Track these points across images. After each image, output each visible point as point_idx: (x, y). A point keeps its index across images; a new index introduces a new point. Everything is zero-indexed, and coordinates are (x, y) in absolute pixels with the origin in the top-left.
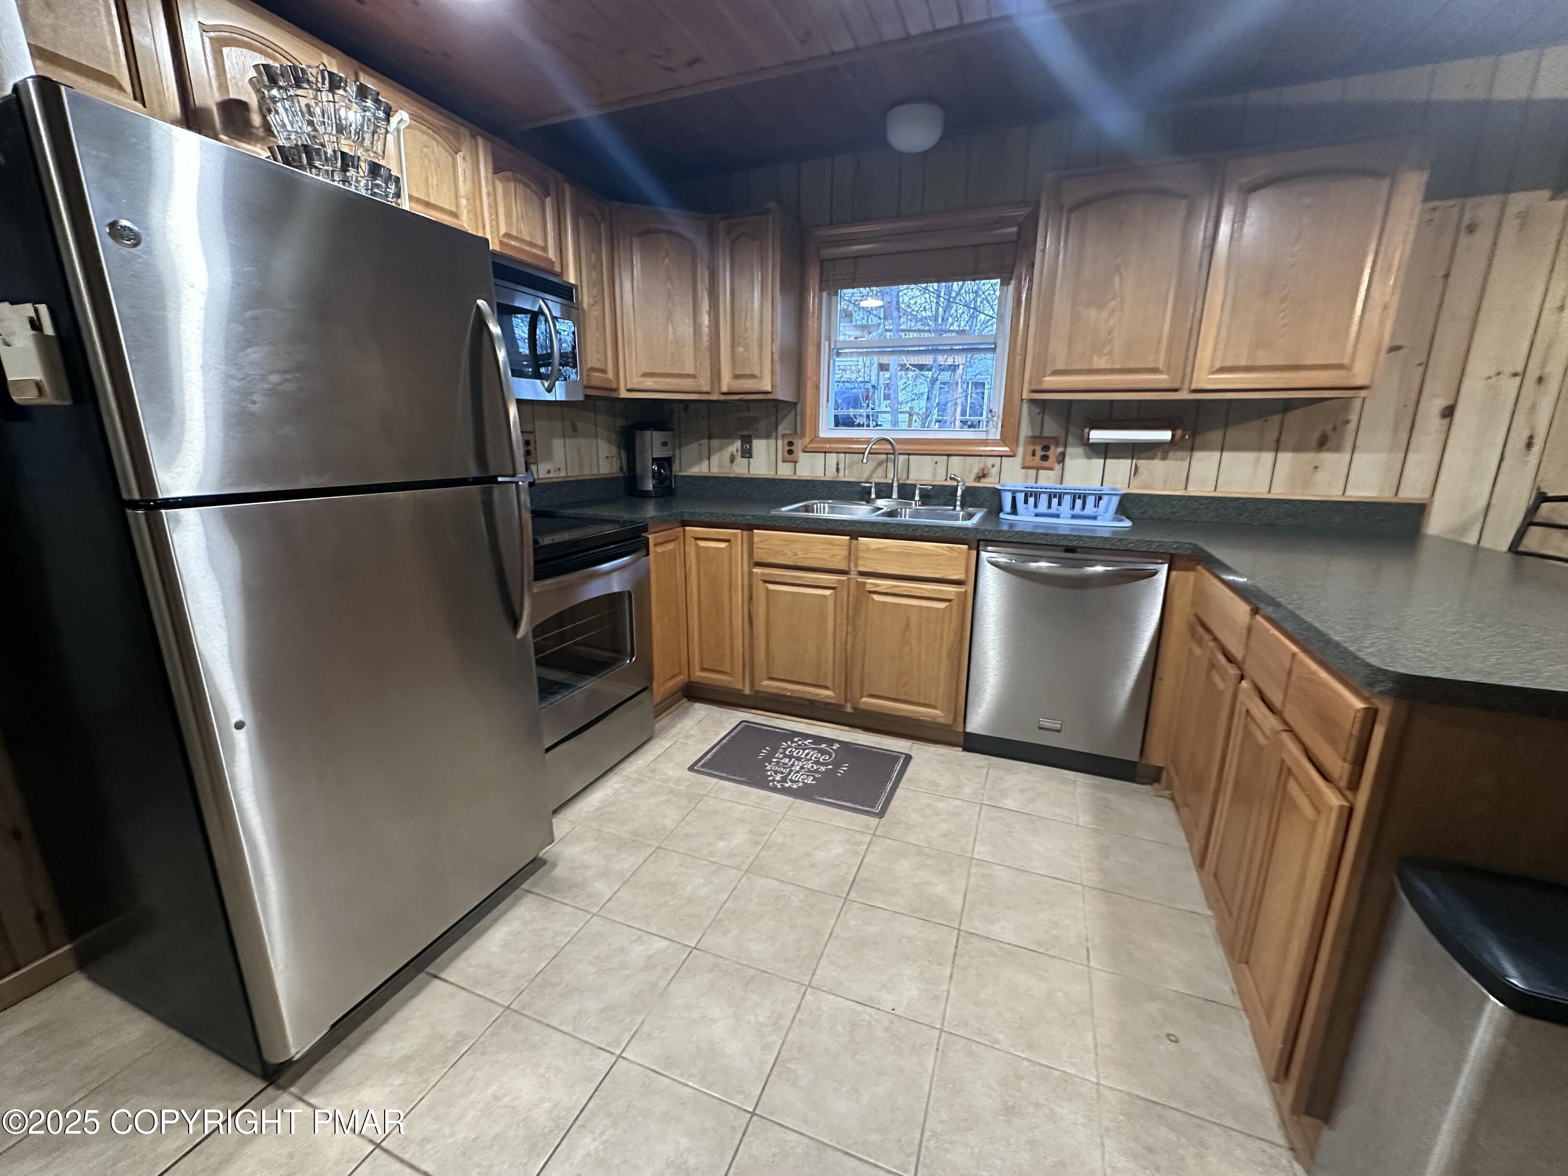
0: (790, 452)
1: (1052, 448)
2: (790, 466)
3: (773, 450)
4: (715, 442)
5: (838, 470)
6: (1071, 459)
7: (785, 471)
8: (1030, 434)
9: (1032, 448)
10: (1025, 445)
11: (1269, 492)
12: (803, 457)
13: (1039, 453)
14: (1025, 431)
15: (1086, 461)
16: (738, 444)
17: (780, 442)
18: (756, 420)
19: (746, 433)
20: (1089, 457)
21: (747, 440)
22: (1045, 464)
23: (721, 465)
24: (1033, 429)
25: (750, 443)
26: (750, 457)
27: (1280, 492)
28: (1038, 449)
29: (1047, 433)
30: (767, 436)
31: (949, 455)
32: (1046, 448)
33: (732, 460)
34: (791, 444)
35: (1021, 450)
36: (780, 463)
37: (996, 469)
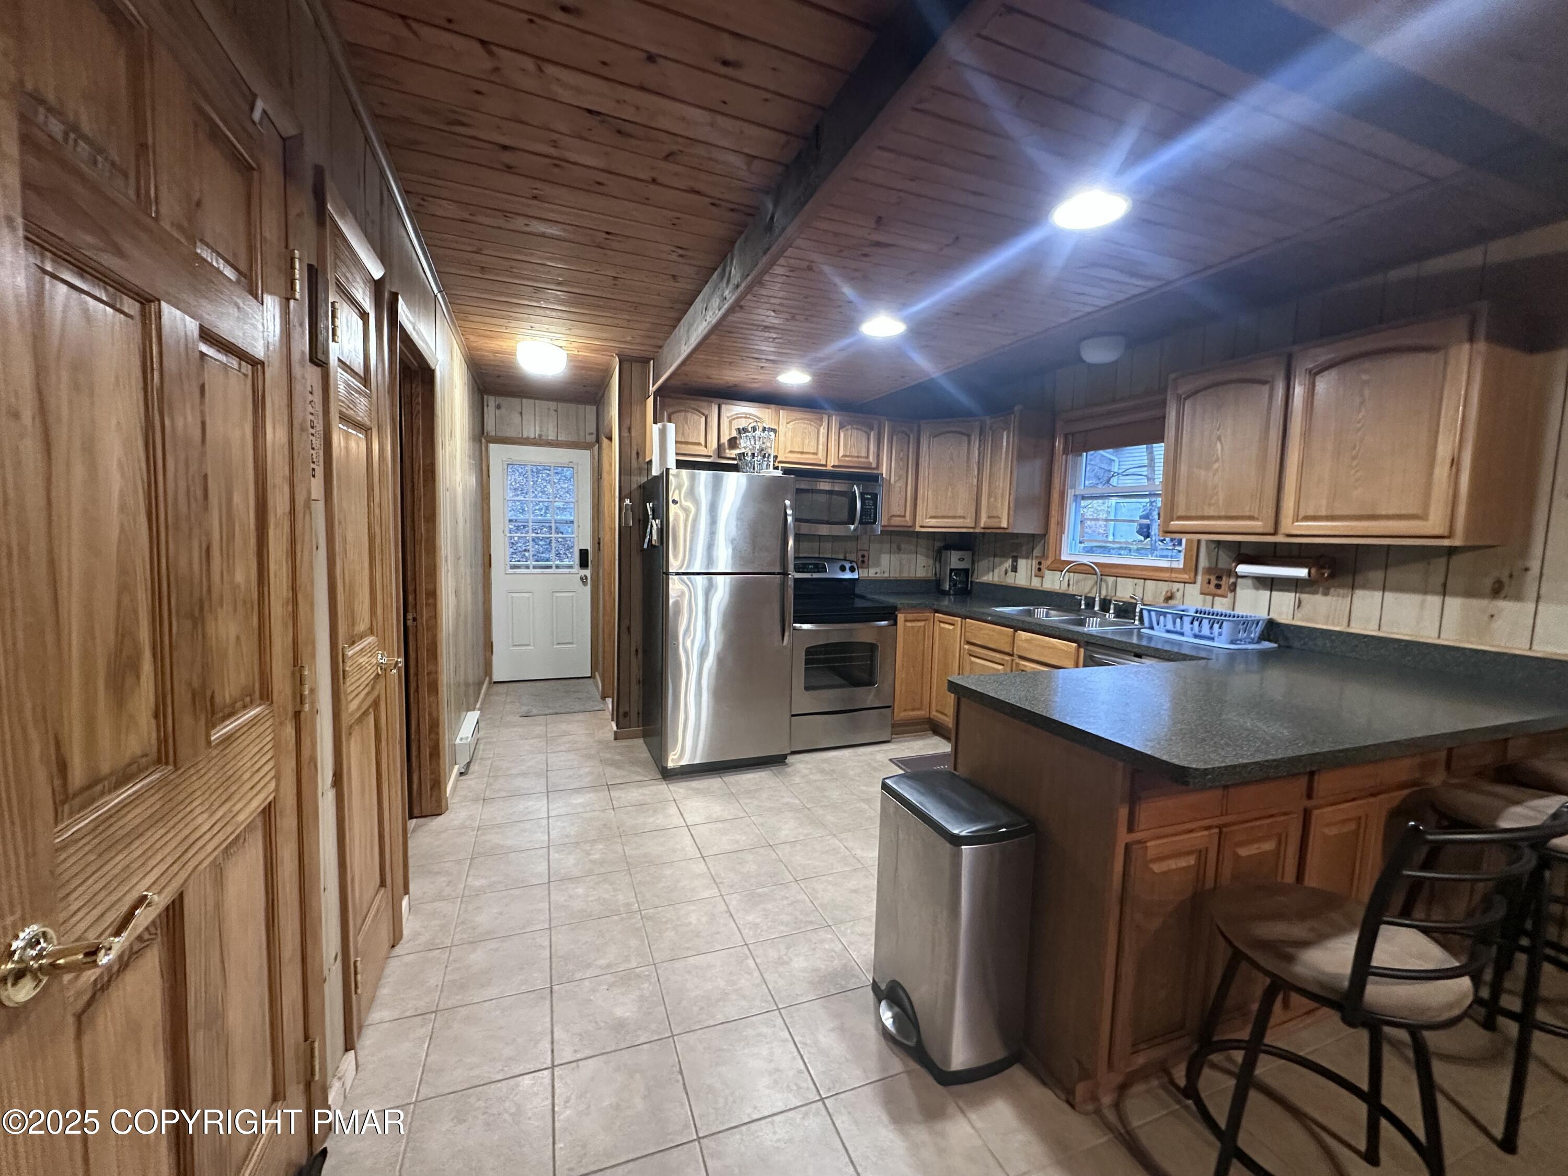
0: (1039, 569)
1: (1224, 578)
2: (1039, 579)
3: (1029, 567)
4: (997, 560)
5: (1069, 585)
6: (1242, 589)
7: (1036, 583)
8: (1207, 565)
9: (1207, 577)
10: (1203, 573)
11: (1439, 637)
12: (1048, 574)
13: (1214, 581)
14: (1203, 563)
15: (1254, 591)
16: (1010, 561)
17: (1034, 562)
18: (1021, 545)
19: (1015, 554)
20: (1257, 588)
21: (1015, 559)
22: (1219, 592)
23: (999, 576)
24: (1209, 561)
25: (1016, 562)
26: (1016, 571)
27: (1450, 638)
28: (1213, 578)
29: (1220, 565)
30: (1027, 558)
31: (1145, 579)
32: (1219, 578)
33: (1006, 573)
34: (1040, 563)
35: (1199, 578)
36: (1033, 578)
37: (1181, 593)
